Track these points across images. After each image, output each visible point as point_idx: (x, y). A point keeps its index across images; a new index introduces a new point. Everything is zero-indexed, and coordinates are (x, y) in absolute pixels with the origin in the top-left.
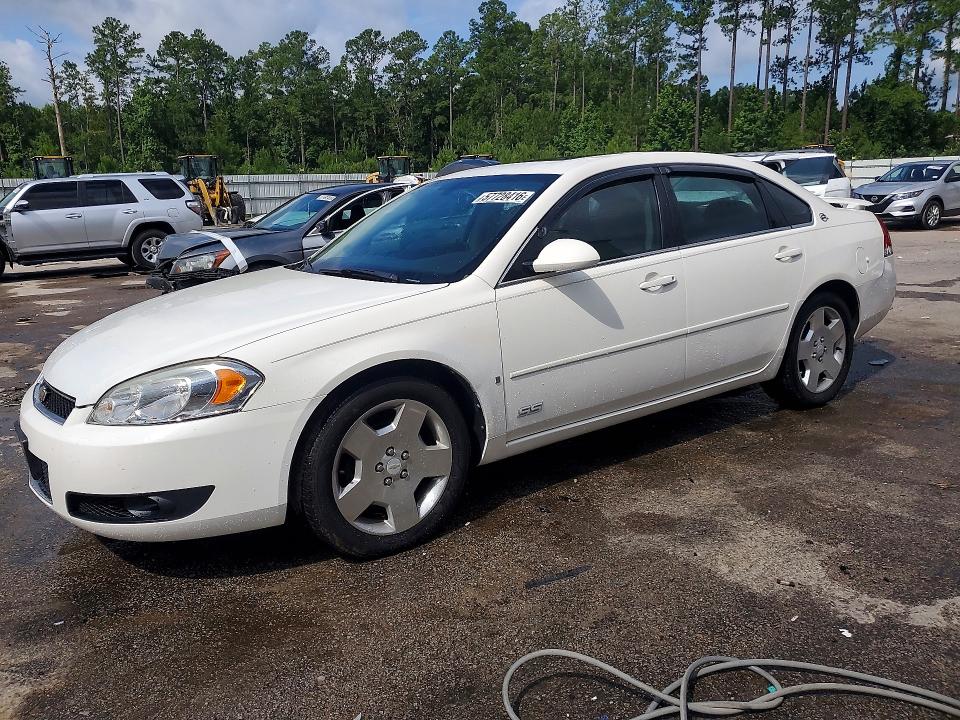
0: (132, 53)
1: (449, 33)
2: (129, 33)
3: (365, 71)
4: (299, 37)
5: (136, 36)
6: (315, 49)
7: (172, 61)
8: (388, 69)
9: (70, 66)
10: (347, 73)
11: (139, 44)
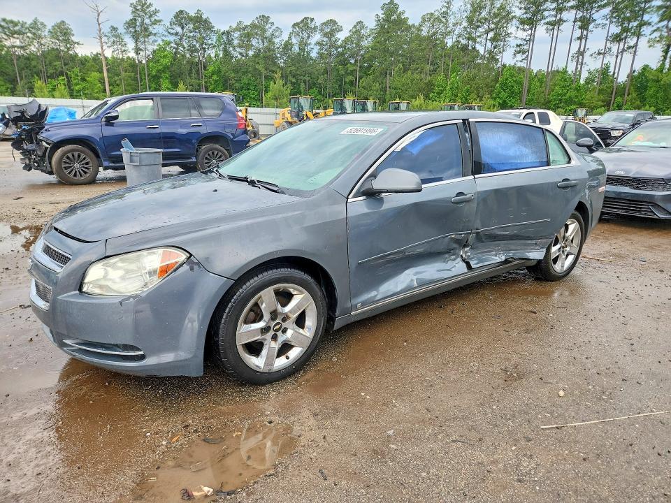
0: (155, 23)
1: (359, 22)
2: (152, 9)
3: (303, 44)
4: (265, 19)
5: (156, 12)
6: (274, 27)
7: (179, 29)
8: (318, 44)
9: (114, 29)
10: (292, 45)
11: (158, 17)
